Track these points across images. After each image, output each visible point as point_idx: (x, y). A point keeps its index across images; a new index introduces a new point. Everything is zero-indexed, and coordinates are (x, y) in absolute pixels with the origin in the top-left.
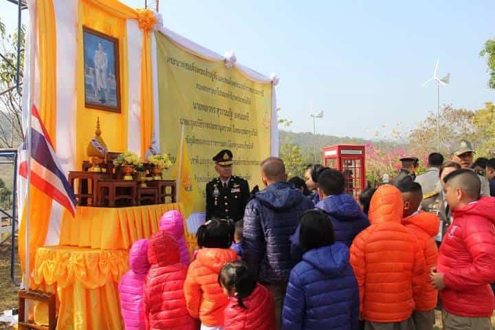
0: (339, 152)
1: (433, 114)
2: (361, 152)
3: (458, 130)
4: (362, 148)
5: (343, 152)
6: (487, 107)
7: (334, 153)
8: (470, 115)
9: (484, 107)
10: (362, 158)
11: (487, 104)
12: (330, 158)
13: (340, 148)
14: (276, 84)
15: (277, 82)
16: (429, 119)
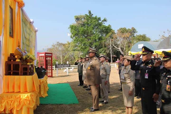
0: (45, 55)
1: (53, 44)
2: (51, 55)
3: (60, 49)
4: (51, 54)
5: (46, 55)
6: (68, 43)
7: (44, 55)
8: (64, 45)
9: (67, 43)
10: (51, 57)
11: (68, 42)
12: (42, 56)
13: (46, 53)
14: (37, 32)
15: (38, 31)
16: (53, 45)
